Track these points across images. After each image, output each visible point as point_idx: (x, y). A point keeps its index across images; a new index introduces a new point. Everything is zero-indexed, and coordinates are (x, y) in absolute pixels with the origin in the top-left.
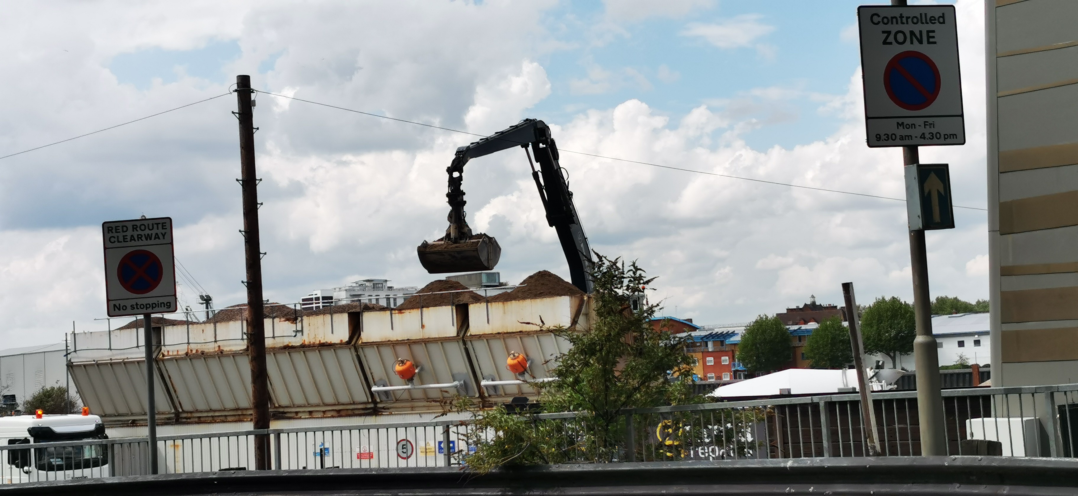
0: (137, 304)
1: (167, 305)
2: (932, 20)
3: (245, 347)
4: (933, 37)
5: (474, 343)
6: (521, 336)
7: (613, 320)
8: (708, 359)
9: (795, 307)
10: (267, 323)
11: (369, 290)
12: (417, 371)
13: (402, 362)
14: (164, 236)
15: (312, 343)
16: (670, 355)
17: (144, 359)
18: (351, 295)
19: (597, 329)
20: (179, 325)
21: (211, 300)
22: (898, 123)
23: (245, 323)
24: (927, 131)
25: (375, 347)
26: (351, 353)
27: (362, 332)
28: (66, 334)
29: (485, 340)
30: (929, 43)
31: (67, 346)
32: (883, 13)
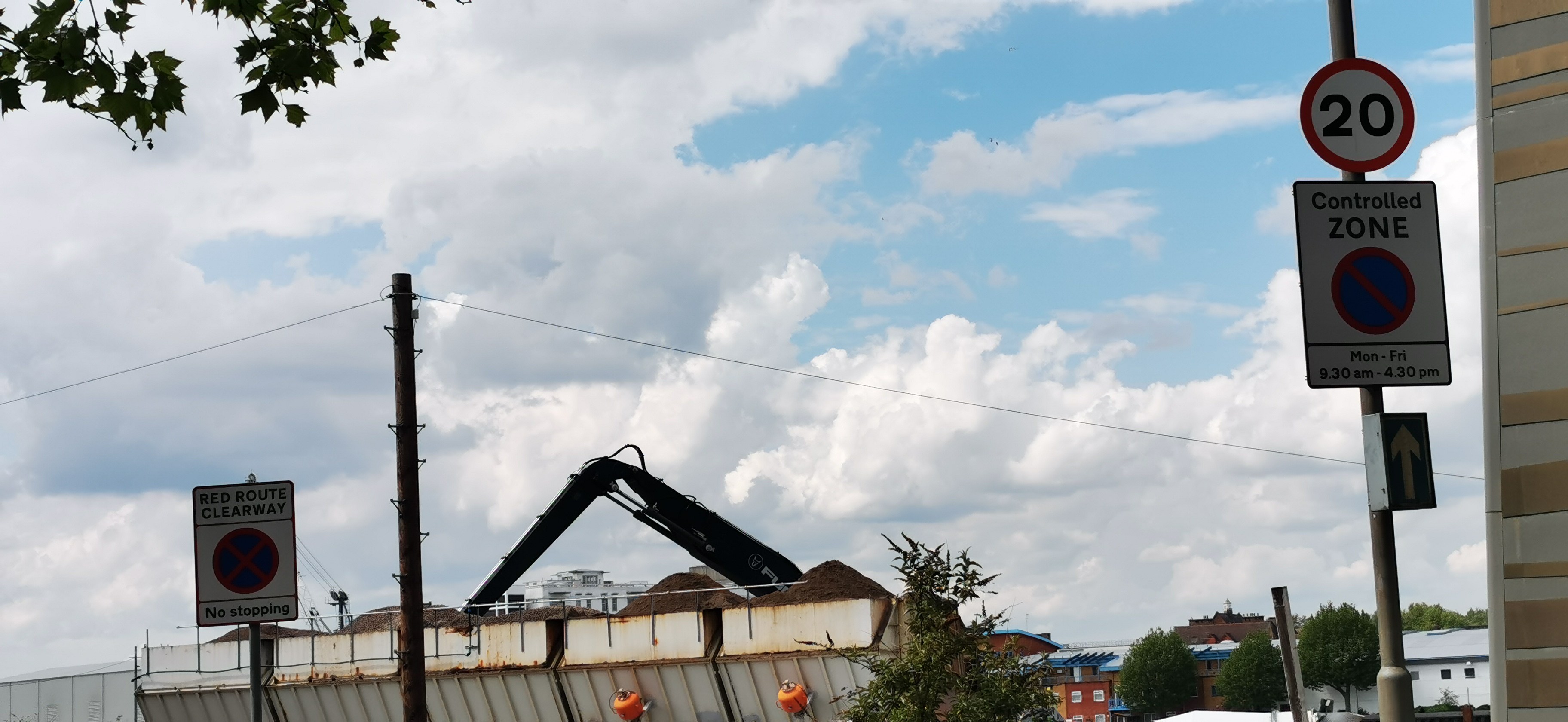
0: (240, 609)
1: (284, 611)
2: (1402, 202)
3: (395, 670)
4: (1404, 228)
5: (731, 667)
6: (799, 657)
7: (934, 639)
8: (1073, 694)
9: (1202, 618)
10: (429, 634)
11: (576, 587)
12: (645, 708)
13: (624, 695)
14: (281, 507)
15: (492, 665)
16: (1018, 691)
17: (249, 686)
18: (551, 594)
19: (910, 652)
20: (300, 636)
21: (346, 599)
22: (1352, 353)
23: (395, 634)
24: (1395, 364)
25: (585, 671)
26: (550, 680)
27: (565, 650)
28: (136, 648)
29: (746, 663)
30: (1397, 235)
31: (136, 666)
32: (1329, 193)
